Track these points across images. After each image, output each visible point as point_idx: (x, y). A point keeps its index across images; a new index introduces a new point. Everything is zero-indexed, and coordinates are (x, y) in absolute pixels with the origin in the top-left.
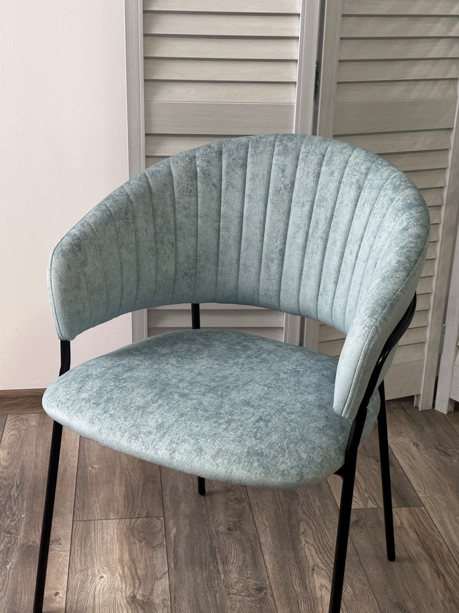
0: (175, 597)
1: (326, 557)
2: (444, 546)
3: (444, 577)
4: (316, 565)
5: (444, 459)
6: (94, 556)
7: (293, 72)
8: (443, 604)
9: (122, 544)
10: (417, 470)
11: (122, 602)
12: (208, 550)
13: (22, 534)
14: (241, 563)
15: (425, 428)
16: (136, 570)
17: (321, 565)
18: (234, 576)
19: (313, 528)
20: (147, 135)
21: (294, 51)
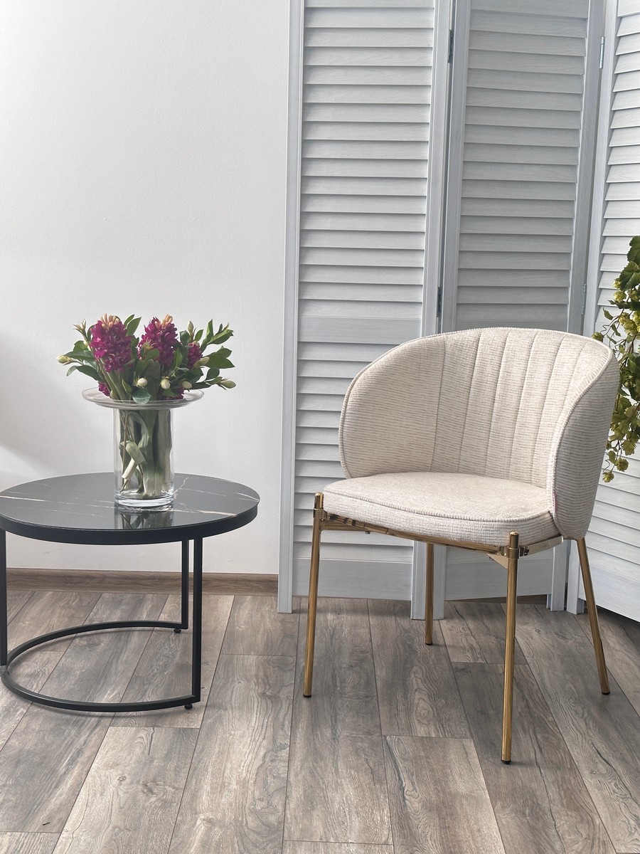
0: (297, 696)
1: (429, 685)
2: (536, 687)
3: (527, 701)
4: (419, 688)
5: (560, 640)
6: (235, 672)
7: (420, 296)
8: (520, 714)
9: (259, 668)
10: (532, 645)
11: (254, 695)
12: (330, 675)
13: (177, 658)
14: (356, 683)
15: (552, 622)
16: (268, 681)
17: (423, 688)
18: (348, 689)
19: (424, 670)
20: (299, 343)
21: (420, 278)
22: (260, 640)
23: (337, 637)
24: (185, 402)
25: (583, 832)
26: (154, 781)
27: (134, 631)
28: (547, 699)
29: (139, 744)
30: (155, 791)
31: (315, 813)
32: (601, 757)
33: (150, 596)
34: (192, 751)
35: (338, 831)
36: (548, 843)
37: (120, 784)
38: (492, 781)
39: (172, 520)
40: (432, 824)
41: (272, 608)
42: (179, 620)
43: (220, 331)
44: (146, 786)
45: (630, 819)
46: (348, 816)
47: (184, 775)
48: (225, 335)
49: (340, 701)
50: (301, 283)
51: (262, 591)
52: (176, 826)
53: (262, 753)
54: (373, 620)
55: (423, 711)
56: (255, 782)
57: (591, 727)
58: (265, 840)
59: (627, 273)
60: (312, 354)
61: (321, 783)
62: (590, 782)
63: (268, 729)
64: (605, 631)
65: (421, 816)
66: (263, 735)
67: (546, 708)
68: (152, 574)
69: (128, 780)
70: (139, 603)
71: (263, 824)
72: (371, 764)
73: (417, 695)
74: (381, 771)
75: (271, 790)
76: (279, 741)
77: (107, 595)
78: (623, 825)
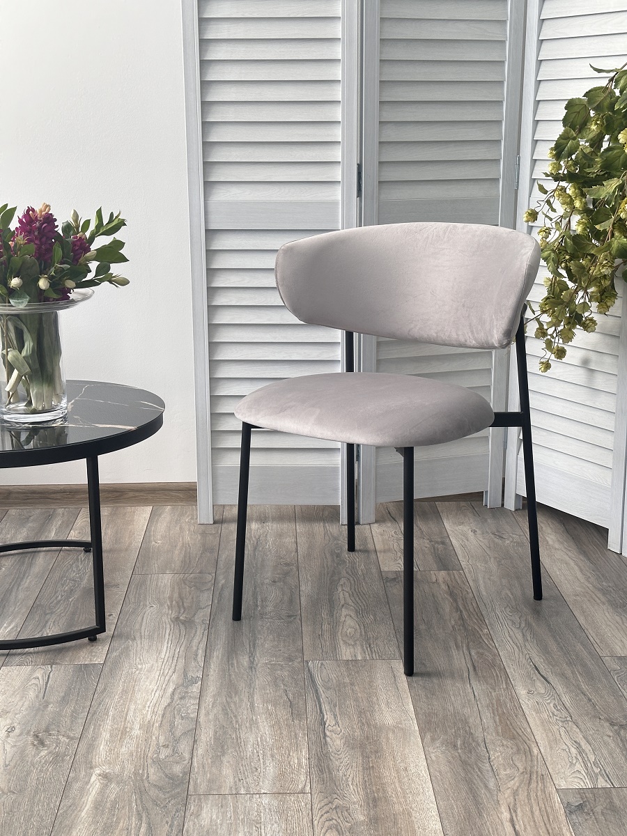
0: (213, 619)
1: (357, 599)
2: (471, 595)
3: (461, 612)
4: (346, 603)
5: (496, 540)
6: (147, 594)
7: (337, 173)
9: (174, 588)
10: (467, 548)
11: (167, 621)
12: (251, 593)
13: (85, 581)
14: (278, 601)
15: (489, 520)
16: (183, 603)
17: (351, 603)
18: (270, 608)
19: (353, 582)
20: (207, 231)
21: (337, 154)
22: (177, 556)
23: (261, 549)
24: (73, 302)
25: (519, 765)
26: (47, 730)
27: (40, 551)
28: (482, 607)
29: (34, 686)
30: (47, 742)
31: (225, 759)
32: (540, 674)
33: (60, 511)
34: (92, 692)
35: (250, 780)
36: (481, 780)
37: (8, 736)
38: (421, 709)
39: (67, 434)
40: (354, 764)
41: (192, 519)
42: (88, 539)
43: (111, 220)
44: (37, 737)
45: (570, 747)
46: (262, 761)
47: (81, 721)
48: (117, 225)
49: (260, 623)
50: (205, 163)
51: (182, 501)
52: (68, 785)
53: (170, 690)
54: (301, 528)
55: (349, 629)
56: (160, 726)
57: (529, 639)
58: (167, 795)
59: (562, 141)
60: (222, 243)
61: (234, 722)
62: (526, 703)
63: (180, 660)
64: (544, 528)
65: (342, 756)
66: (173, 668)
67: (481, 618)
68: (62, 487)
69: (17, 731)
70: (49, 518)
71: (166, 776)
72: (291, 696)
73: (344, 612)
74: (301, 703)
75: (178, 733)
76: (190, 674)
77: (13, 512)
78: (564, 754)
